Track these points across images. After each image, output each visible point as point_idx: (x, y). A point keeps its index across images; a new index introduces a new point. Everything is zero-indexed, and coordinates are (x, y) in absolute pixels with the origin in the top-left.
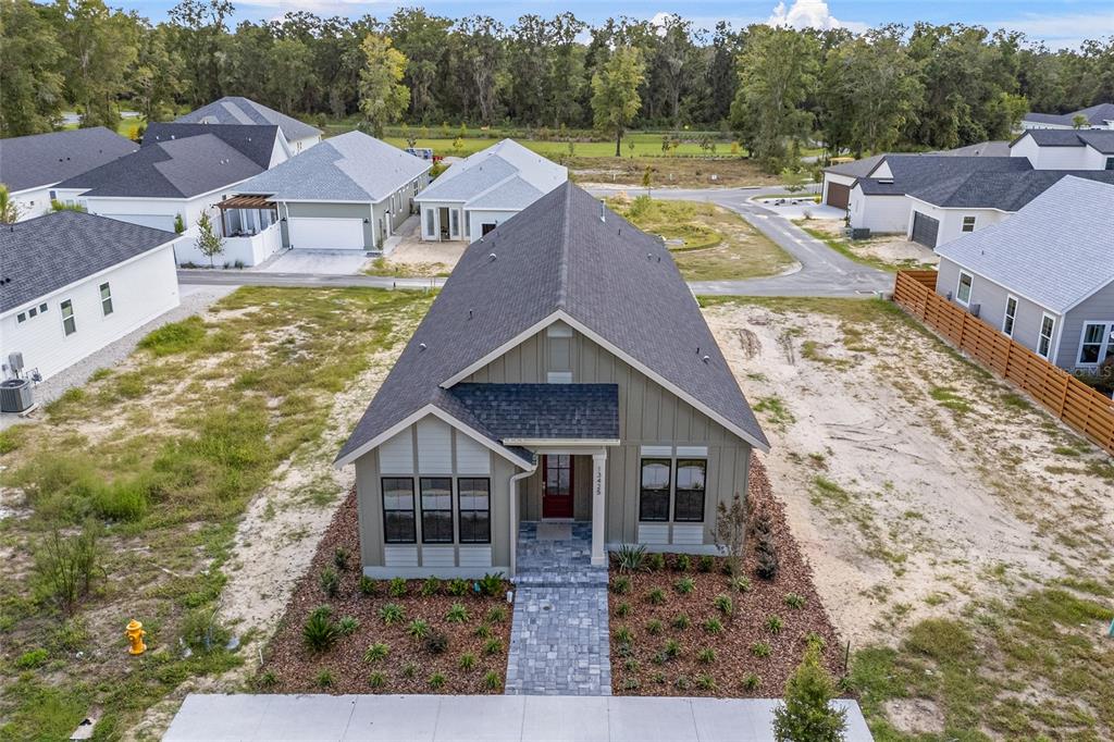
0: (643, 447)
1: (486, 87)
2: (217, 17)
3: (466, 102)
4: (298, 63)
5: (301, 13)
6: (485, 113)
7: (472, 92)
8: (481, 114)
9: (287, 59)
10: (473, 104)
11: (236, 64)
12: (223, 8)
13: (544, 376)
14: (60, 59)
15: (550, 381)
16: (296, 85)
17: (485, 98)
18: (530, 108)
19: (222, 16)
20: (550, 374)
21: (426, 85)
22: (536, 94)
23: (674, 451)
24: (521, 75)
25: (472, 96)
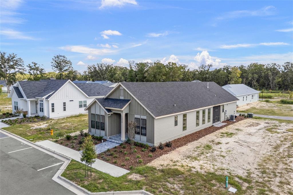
0: (135, 115)
1: (273, 81)
2: (208, 68)
3: (266, 84)
4: (224, 76)
5: (227, 66)
6: (272, 87)
7: (269, 82)
8: (270, 87)
9: (222, 75)
10: (268, 85)
11: (210, 77)
12: (210, 66)
13: (119, 97)
14: (165, 73)
15: (121, 98)
16: (223, 81)
17: (272, 83)
18: (286, 86)
19: (209, 68)
20: (120, 97)
21: (255, 80)
22: (288, 82)
23: (140, 117)
24: (285, 77)
25: (269, 83)
